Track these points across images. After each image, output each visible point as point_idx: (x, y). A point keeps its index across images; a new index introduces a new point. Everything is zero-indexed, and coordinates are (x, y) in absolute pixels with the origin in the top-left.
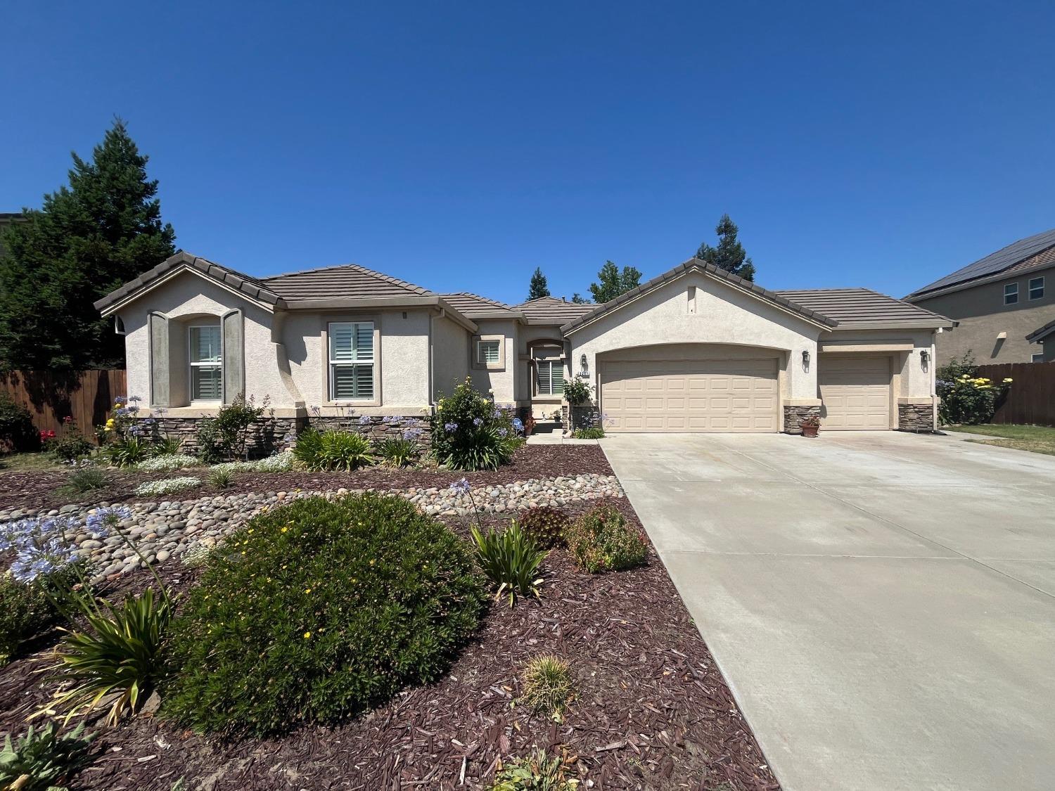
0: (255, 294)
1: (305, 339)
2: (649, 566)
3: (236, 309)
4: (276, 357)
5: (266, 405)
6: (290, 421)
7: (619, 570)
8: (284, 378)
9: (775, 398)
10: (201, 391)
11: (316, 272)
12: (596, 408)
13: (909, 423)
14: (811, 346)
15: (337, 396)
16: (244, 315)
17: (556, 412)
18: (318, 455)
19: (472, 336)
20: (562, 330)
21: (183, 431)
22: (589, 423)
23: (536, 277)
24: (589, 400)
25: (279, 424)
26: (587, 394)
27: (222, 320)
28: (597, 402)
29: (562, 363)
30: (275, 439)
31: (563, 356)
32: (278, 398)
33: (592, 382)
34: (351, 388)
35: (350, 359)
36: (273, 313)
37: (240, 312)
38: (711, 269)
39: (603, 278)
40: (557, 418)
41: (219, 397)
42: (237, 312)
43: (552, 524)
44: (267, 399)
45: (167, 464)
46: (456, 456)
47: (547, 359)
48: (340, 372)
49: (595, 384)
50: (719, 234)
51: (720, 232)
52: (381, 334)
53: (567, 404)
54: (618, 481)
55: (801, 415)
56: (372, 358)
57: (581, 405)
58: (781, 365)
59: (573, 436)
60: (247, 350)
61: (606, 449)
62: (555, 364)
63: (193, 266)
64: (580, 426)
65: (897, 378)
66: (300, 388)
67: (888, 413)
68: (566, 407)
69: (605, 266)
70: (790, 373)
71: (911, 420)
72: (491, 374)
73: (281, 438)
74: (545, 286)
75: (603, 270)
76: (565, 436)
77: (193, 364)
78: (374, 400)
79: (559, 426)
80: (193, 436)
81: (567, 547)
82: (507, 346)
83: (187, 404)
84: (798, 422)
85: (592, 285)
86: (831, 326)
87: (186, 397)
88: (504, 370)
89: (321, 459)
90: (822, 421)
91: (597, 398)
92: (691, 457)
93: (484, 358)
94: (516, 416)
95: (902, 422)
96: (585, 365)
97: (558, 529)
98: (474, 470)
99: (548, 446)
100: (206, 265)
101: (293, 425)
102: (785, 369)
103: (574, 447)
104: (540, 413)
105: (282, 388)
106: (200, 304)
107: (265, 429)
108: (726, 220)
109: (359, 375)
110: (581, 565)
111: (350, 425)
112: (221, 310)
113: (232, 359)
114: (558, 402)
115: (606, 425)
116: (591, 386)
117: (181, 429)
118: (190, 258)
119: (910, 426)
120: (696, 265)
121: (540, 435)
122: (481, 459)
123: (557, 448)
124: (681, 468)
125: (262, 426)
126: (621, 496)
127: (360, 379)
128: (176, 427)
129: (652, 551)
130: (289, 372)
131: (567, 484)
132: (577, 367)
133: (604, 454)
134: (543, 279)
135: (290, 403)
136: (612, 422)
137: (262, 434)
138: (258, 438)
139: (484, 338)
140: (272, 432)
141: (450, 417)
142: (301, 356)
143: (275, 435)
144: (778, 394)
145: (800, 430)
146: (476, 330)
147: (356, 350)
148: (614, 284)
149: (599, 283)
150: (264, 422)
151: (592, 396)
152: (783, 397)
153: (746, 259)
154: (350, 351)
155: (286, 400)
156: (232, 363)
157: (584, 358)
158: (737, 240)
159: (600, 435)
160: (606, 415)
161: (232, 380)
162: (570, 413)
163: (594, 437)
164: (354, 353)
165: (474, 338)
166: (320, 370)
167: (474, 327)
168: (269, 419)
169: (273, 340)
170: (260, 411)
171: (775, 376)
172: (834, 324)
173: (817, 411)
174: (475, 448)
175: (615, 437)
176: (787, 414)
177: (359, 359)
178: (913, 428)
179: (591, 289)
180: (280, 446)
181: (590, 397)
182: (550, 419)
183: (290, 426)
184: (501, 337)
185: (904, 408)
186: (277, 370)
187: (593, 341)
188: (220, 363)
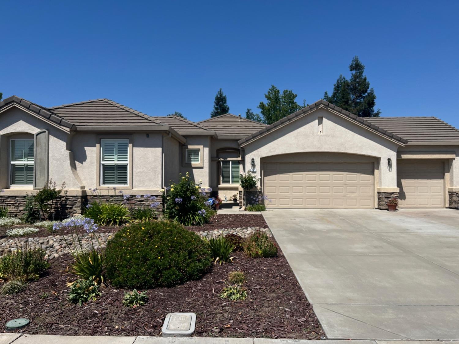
0: (59, 122)
1: (86, 148)
2: (278, 257)
3: (44, 130)
4: (69, 159)
5: (63, 188)
6: (76, 197)
7: (265, 257)
8: (73, 172)
9: (372, 187)
10: (16, 179)
11: (83, 104)
12: (261, 192)
13: (454, 203)
14: (393, 155)
15: (104, 183)
16: (49, 134)
17: (235, 196)
18: (100, 217)
19: (183, 146)
20: (239, 143)
21: (7, 204)
22: (256, 201)
23: (219, 96)
24: (256, 187)
25: (70, 199)
26: (255, 183)
27: (35, 136)
28: (261, 189)
29: (239, 162)
30: (67, 208)
31: (240, 159)
32: (70, 184)
33: (257, 176)
34: (114, 178)
35: (114, 161)
36: (69, 133)
37: (47, 132)
38: (332, 107)
39: (268, 98)
40: (235, 200)
41: (31, 183)
42: (45, 132)
43: (236, 240)
44: (64, 184)
45: (6, 222)
46: (180, 217)
47: (229, 159)
48: (107, 168)
49: (260, 177)
50: (351, 70)
51: (352, 68)
52: (133, 146)
53: (242, 189)
54: (270, 231)
55: (387, 198)
56: (127, 160)
57: (251, 190)
58: (376, 166)
59: (246, 210)
60: (50, 155)
61: (266, 216)
62: (234, 163)
63: (19, 104)
64: (250, 204)
65: (447, 175)
66: (82, 178)
67: (443, 197)
68: (241, 192)
69: (270, 89)
70: (380, 171)
71: (455, 201)
72: (194, 170)
73: (71, 208)
74: (225, 102)
75: (269, 92)
76: (241, 210)
77: (12, 163)
78: (128, 185)
79: (236, 205)
80: (14, 207)
81: (243, 250)
82: (205, 152)
83: (8, 187)
84: (386, 202)
85: (261, 103)
86: (404, 143)
87: (7, 183)
88: (202, 168)
89: (101, 219)
90: (400, 201)
91: (261, 186)
92: (315, 221)
93: (190, 160)
94: (209, 197)
95: (450, 202)
96: (253, 165)
97: (239, 243)
98: (190, 225)
99: (231, 215)
100: (28, 104)
101: (79, 200)
102: (378, 169)
103: (246, 215)
104: (224, 196)
105: (72, 178)
106: (21, 126)
107: (61, 203)
108: (356, 61)
109: (119, 170)
110: (249, 255)
111: (112, 201)
112: (34, 130)
113: (41, 160)
114: (236, 189)
115: (267, 203)
116: (257, 178)
117: (7, 202)
118: (18, 99)
119: (454, 205)
120: (323, 104)
121: (225, 209)
122: (194, 219)
123: (236, 216)
124: (307, 225)
125: (59, 201)
126: (271, 236)
127: (118, 173)
128: (3, 201)
129: (282, 254)
130: (75, 168)
131: (243, 231)
132: (248, 166)
133: (264, 219)
134: (225, 98)
135: (77, 187)
136: (270, 201)
137: (59, 206)
138: (56, 208)
139: (190, 147)
140: (66, 204)
141: (178, 195)
142: (82, 158)
143: (68, 206)
144: (374, 184)
145: (387, 207)
146: (185, 142)
147: (117, 156)
148: (277, 103)
149: (266, 102)
150: (60, 198)
151: (258, 185)
152: (377, 187)
153: (369, 89)
154: (114, 156)
155: (74, 185)
156: (40, 162)
157: (253, 161)
158: (364, 75)
159: (263, 209)
160: (267, 196)
161: (40, 173)
162: (244, 195)
163: (259, 210)
164: (116, 157)
165: (184, 147)
166: (95, 167)
167: (184, 140)
168: (64, 197)
169: (67, 149)
170: (60, 192)
171: (372, 173)
172: (405, 142)
173: (397, 195)
174: (191, 213)
175: (272, 210)
176: (379, 197)
177: (118, 161)
178: (456, 206)
179: (260, 106)
180: (70, 213)
181: (256, 185)
182: (230, 200)
183: (77, 201)
184: (201, 147)
185: (451, 194)
186: (70, 167)
187: (259, 150)
188: (33, 162)
